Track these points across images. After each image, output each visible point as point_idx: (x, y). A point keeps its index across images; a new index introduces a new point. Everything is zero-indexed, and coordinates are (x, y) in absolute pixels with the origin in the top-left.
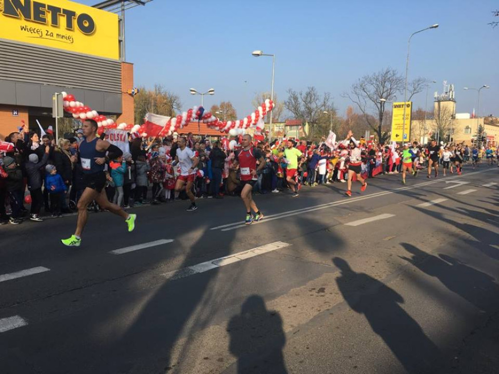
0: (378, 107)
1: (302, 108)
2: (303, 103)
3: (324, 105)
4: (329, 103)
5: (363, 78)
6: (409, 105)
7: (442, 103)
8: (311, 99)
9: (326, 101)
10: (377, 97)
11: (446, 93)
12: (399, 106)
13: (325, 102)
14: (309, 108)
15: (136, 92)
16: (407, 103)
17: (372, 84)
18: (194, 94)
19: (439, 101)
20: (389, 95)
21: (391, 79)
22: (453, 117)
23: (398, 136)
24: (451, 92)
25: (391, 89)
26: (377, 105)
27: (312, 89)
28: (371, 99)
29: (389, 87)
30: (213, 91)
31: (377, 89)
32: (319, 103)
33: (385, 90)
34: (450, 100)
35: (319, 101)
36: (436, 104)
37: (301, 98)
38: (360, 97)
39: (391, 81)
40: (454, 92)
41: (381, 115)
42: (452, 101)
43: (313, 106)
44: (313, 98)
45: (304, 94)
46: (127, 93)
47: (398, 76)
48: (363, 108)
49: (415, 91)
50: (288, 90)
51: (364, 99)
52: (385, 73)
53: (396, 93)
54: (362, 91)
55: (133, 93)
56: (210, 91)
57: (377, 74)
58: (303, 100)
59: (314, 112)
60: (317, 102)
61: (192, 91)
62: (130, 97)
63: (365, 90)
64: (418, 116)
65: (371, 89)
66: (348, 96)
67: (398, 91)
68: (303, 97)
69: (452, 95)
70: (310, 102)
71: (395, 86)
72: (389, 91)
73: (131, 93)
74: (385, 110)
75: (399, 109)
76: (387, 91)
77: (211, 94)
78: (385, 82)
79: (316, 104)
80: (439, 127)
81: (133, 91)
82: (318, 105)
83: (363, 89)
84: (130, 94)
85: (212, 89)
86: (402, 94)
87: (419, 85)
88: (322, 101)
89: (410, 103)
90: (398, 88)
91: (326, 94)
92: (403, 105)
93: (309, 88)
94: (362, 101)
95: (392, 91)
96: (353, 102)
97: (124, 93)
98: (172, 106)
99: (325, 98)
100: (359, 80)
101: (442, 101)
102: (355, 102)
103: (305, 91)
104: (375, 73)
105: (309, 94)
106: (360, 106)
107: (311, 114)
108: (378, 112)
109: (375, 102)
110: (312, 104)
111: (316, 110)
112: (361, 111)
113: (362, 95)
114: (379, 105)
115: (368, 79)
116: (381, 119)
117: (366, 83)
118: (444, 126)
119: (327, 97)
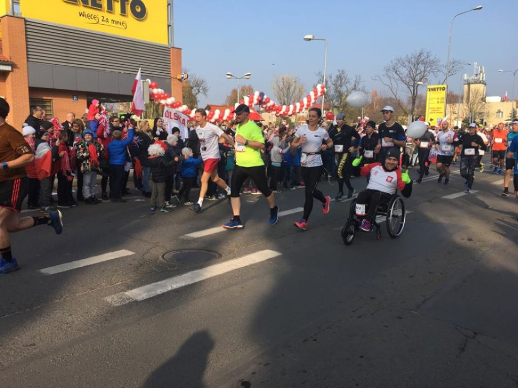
0: (410, 90)
1: (332, 92)
2: (333, 86)
3: (355, 88)
5: (395, 60)
6: (444, 88)
7: (472, 86)
8: (341, 82)
9: (356, 84)
10: (409, 80)
11: (477, 75)
12: (434, 89)
13: (355, 86)
14: (339, 92)
15: (185, 77)
16: (442, 86)
17: (405, 67)
18: (230, 78)
19: (469, 84)
20: (423, 77)
21: (425, 61)
22: (483, 100)
23: (433, 120)
24: (481, 74)
25: (424, 71)
26: (409, 88)
27: (343, 72)
28: (403, 81)
29: (422, 69)
30: (249, 75)
31: (409, 72)
33: (418, 73)
34: (480, 83)
35: (350, 85)
36: (466, 86)
37: (331, 81)
38: (392, 80)
39: (423, 62)
40: (484, 75)
41: (414, 98)
42: (483, 83)
43: (344, 89)
44: (343, 81)
45: (334, 78)
46: (176, 78)
47: (431, 58)
48: (394, 91)
49: (450, 73)
50: (317, 73)
51: (396, 82)
52: (418, 55)
53: (430, 76)
54: (394, 73)
55: (183, 78)
56: (246, 75)
57: (410, 56)
58: (332, 83)
59: (344, 96)
60: (348, 85)
61: (228, 74)
62: (179, 82)
63: (398, 73)
64: (452, 99)
65: (404, 71)
66: (379, 79)
67: (431, 73)
69: (483, 78)
70: (341, 86)
71: (429, 68)
72: (422, 74)
73: (180, 78)
74: (419, 93)
75: (434, 92)
76: (421, 73)
77: (247, 78)
78: (418, 64)
79: (347, 88)
80: (471, 111)
81: (182, 76)
82: (349, 88)
83: (396, 72)
84: (179, 80)
85: (249, 73)
86: (436, 77)
87: (453, 67)
88: (353, 83)
89: (445, 86)
90: (432, 70)
91: (356, 77)
92: (438, 88)
93: (339, 71)
94: (394, 84)
95: (426, 73)
96: (385, 85)
97: (174, 78)
98: (199, 90)
99: (356, 82)
100: (392, 62)
101: (472, 83)
102: (387, 85)
103: (335, 74)
104: (407, 55)
105: (340, 78)
106: (391, 90)
107: (341, 98)
108: (410, 96)
109: (407, 84)
110: (342, 88)
111: (346, 93)
112: (393, 95)
113: (394, 78)
114: (412, 89)
115: (401, 61)
116: (414, 103)
117: (399, 65)
118: (476, 110)
119: (358, 80)
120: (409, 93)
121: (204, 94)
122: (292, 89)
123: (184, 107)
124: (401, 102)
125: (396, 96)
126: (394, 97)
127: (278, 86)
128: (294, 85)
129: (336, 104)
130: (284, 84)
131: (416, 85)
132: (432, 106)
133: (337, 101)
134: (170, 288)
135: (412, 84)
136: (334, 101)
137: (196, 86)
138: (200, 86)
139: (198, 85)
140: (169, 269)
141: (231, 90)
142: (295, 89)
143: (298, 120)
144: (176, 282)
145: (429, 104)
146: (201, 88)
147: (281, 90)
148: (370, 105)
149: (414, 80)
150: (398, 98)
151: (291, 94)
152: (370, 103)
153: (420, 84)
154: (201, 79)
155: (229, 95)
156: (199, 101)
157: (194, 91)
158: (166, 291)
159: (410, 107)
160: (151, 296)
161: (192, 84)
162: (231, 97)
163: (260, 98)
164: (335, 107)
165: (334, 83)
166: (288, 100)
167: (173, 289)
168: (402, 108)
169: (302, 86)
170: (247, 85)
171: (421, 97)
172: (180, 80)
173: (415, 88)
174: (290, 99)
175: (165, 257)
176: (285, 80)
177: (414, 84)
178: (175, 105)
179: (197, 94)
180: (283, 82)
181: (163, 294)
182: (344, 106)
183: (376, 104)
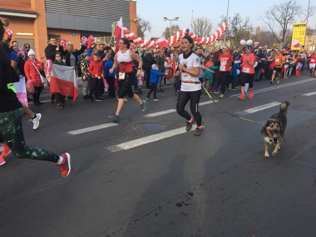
0: (282, 26)
1: (230, 28)
2: (231, 24)
3: (245, 26)
4: (249, 24)
6: (305, 24)
8: (236, 21)
9: (247, 23)
10: (282, 19)
13: (246, 24)
14: (235, 28)
15: (139, 20)
17: (279, 11)
18: (165, 20)
20: (291, 17)
21: (292, 6)
25: (292, 13)
27: (238, 15)
28: (277, 20)
31: (282, 14)
32: (242, 24)
37: (230, 21)
39: (292, 8)
41: (284, 31)
43: (238, 26)
44: (238, 20)
46: (133, 21)
48: (272, 27)
52: (288, 3)
54: (272, 15)
56: (176, 18)
58: (231, 22)
59: (238, 31)
60: (241, 23)
62: (135, 23)
63: (275, 15)
65: (279, 14)
66: (262, 19)
67: (297, 15)
68: (231, 20)
70: (236, 24)
71: (295, 12)
72: (291, 15)
73: (135, 20)
74: (287, 29)
75: (298, 27)
77: (176, 20)
78: (288, 9)
79: (240, 25)
81: (137, 19)
82: (241, 25)
85: (178, 17)
86: (300, 17)
87: (311, 11)
88: (244, 23)
90: (297, 13)
92: (301, 25)
93: (235, 14)
94: (272, 22)
95: (293, 15)
97: (132, 21)
98: (146, 28)
99: (246, 21)
102: (266, 23)
104: (281, 3)
105: (235, 18)
106: (270, 26)
107: (236, 32)
108: (282, 30)
109: (281, 23)
110: (237, 25)
111: (239, 29)
112: (270, 29)
113: (271, 18)
114: (283, 25)
115: (276, 7)
116: (284, 35)
117: (275, 10)
119: (248, 20)
120: (281, 28)
121: (149, 31)
122: (204, 26)
123: (139, 39)
124: (275, 34)
125: (272, 30)
126: (271, 31)
127: (195, 25)
128: (205, 23)
129: (233, 36)
130: (199, 24)
131: (286, 23)
132: (296, 36)
133: (233, 34)
134: (141, 144)
135: (284, 22)
136: (232, 34)
137: (144, 26)
138: (146, 26)
139: (145, 25)
140: (139, 133)
141: (166, 28)
142: (206, 26)
143: (208, 47)
144: (144, 141)
145: (295, 35)
146: (147, 27)
147: (197, 28)
148: (255, 36)
149: (285, 20)
150: (274, 32)
151: (203, 30)
152: (255, 35)
153: (289, 22)
154: (147, 21)
155: (164, 32)
156: (145, 35)
157: (143, 29)
158: (139, 145)
159: (281, 38)
160: (132, 148)
161: (141, 25)
162: (165, 32)
163: (186, 33)
164: (232, 38)
165: (232, 22)
166: (201, 34)
167: (143, 144)
168: (276, 38)
169: (211, 24)
170: (176, 25)
171: (289, 31)
172: (135, 22)
173: (286, 24)
174: (203, 33)
175: (136, 127)
176: (200, 21)
177: (285, 22)
178: (134, 37)
179: (144, 31)
180: (198, 22)
181: (138, 147)
182: (238, 37)
183: (259, 36)
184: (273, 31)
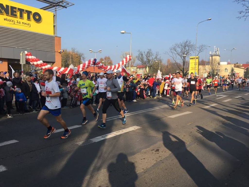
0: (182, 59)
1: (145, 60)
2: (146, 57)
3: (156, 58)
4: (158, 57)
5: (175, 44)
8: (149, 55)
10: (182, 54)
11: (215, 52)
12: (193, 58)
13: (156, 57)
14: (148, 60)
16: (197, 57)
17: (179, 48)
18: (91, 53)
19: (212, 56)
20: (188, 53)
22: (219, 64)
24: (218, 51)
27: (150, 50)
28: (179, 55)
29: (187, 49)
31: (182, 50)
32: (154, 57)
36: (211, 57)
39: (188, 46)
41: (184, 63)
42: (218, 56)
43: (151, 58)
45: (146, 53)
46: (58, 52)
47: (192, 43)
48: (175, 59)
49: (200, 51)
51: (175, 55)
52: (185, 42)
53: (191, 52)
54: (174, 51)
55: (61, 52)
56: (100, 51)
59: (151, 61)
60: (152, 56)
61: (90, 51)
63: (176, 51)
64: (202, 63)
65: (179, 50)
66: (167, 53)
68: (145, 53)
69: (218, 53)
71: (191, 48)
73: (60, 52)
74: (186, 61)
75: (193, 60)
76: (187, 51)
77: (100, 53)
78: (186, 47)
80: (212, 69)
81: (61, 51)
86: (194, 52)
87: (202, 48)
90: (192, 50)
91: (157, 52)
93: (148, 49)
94: (175, 56)
95: (189, 51)
96: (170, 56)
97: (56, 52)
100: (173, 45)
101: (214, 56)
102: (171, 56)
103: (146, 51)
104: (180, 42)
105: (148, 53)
106: (173, 59)
108: (182, 61)
109: (181, 56)
112: (174, 61)
113: (174, 53)
115: (177, 45)
116: (184, 65)
117: (176, 47)
118: (215, 68)
119: (157, 54)
124: (178, 64)
132: (192, 66)
149: (184, 54)
153: (187, 56)
159: (182, 67)
168: (178, 67)
172: (60, 53)
173: (185, 58)
184: (176, 62)
